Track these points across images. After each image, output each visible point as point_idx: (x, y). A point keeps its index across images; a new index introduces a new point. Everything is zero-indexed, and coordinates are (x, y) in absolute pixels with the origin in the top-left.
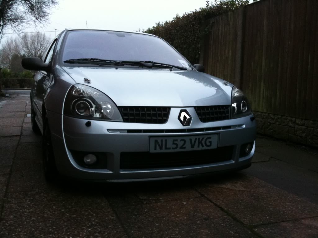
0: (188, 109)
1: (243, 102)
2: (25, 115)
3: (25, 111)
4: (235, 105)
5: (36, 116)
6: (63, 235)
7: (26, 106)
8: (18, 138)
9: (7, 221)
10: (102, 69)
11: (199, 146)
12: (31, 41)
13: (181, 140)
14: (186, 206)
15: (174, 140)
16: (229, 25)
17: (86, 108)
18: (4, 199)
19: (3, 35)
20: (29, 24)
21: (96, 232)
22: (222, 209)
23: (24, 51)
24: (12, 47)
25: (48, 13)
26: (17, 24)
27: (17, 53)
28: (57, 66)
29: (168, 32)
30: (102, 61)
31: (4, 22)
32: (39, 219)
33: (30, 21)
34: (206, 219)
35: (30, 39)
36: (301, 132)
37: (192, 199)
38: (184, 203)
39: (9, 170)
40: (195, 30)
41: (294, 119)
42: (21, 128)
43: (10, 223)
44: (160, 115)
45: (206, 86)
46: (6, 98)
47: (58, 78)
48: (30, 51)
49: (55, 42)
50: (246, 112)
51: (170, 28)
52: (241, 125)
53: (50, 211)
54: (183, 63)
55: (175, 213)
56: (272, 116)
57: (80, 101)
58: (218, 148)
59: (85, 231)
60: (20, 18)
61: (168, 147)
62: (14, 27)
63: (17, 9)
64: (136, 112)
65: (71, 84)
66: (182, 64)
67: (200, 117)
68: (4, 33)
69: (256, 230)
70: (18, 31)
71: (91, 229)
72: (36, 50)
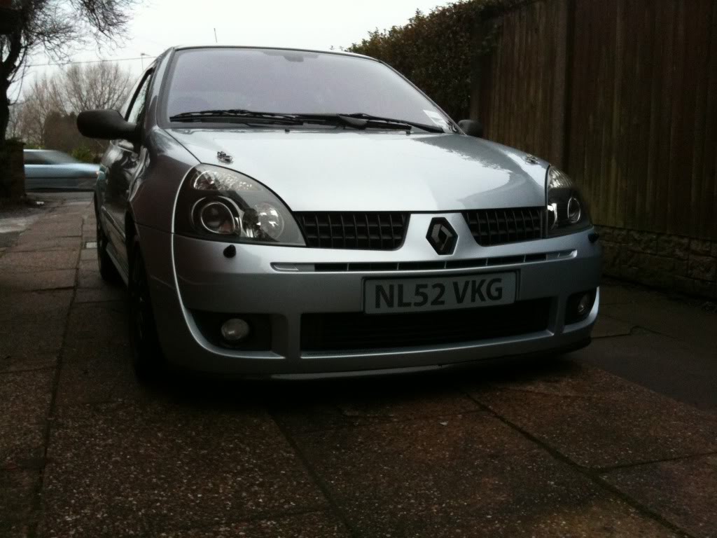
0: (448, 217)
1: (573, 201)
2: (82, 244)
3: (81, 236)
4: (553, 207)
5: (109, 244)
6: (182, 491)
7: (82, 226)
8: (71, 293)
9: (58, 464)
10: (255, 132)
11: (473, 300)
12: (87, 81)
13: (434, 286)
14: (448, 430)
15: (418, 287)
16: (537, 30)
17: (224, 217)
18: (50, 419)
19: (27, 68)
20: (84, 41)
21: (252, 485)
22: (528, 436)
23: (73, 104)
24: (46, 95)
25: (126, 17)
26: (56, 42)
27: (57, 110)
28: (156, 128)
29: (398, 52)
30: (255, 114)
31: (27, 38)
32: (129, 459)
33: (86, 34)
34: (492, 456)
35: (84, 77)
36: (703, 269)
37: (460, 416)
38: (444, 424)
39: (56, 358)
40: (460, 45)
41: (685, 241)
42: (74, 272)
43: (66, 467)
44: (386, 231)
45: (486, 166)
46: (37, 210)
47: (158, 155)
48: (85, 104)
49: (149, 76)
50: (578, 222)
51: (403, 41)
52: (569, 251)
53: (150, 442)
54: (434, 117)
55: (425, 443)
56: (636, 236)
57: (210, 202)
58: (518, 304)
59: (230, 483)
60: (64, 29)
61: (405, 300)
62: (51, 49)
63: (56, 8)
64: (334, 225)
65: (190, 166)
66: (434, 121)
67: (476, 235)
68: (28, 64)
69: (605, 478)
70: (60, 58)
71: (243, 479)
72: (99, 102)
